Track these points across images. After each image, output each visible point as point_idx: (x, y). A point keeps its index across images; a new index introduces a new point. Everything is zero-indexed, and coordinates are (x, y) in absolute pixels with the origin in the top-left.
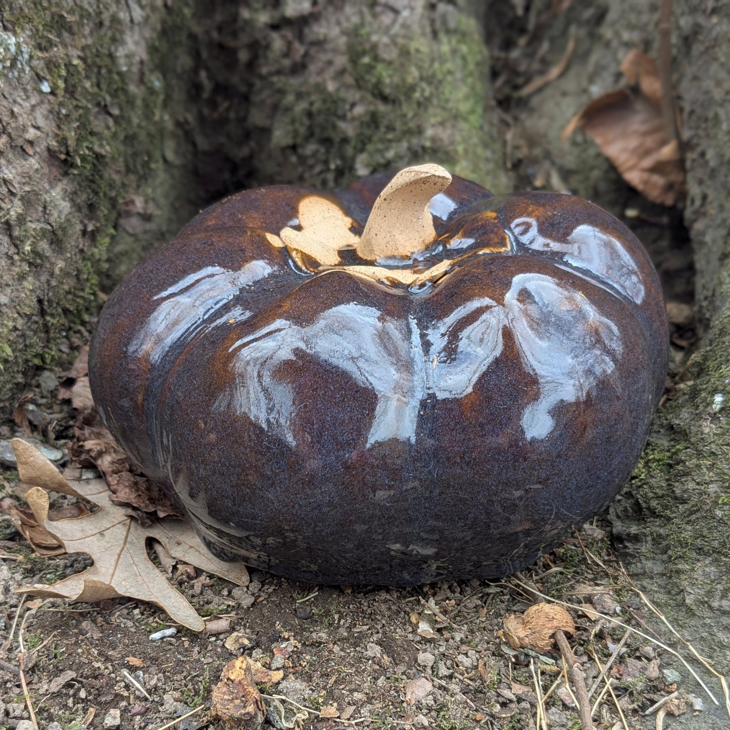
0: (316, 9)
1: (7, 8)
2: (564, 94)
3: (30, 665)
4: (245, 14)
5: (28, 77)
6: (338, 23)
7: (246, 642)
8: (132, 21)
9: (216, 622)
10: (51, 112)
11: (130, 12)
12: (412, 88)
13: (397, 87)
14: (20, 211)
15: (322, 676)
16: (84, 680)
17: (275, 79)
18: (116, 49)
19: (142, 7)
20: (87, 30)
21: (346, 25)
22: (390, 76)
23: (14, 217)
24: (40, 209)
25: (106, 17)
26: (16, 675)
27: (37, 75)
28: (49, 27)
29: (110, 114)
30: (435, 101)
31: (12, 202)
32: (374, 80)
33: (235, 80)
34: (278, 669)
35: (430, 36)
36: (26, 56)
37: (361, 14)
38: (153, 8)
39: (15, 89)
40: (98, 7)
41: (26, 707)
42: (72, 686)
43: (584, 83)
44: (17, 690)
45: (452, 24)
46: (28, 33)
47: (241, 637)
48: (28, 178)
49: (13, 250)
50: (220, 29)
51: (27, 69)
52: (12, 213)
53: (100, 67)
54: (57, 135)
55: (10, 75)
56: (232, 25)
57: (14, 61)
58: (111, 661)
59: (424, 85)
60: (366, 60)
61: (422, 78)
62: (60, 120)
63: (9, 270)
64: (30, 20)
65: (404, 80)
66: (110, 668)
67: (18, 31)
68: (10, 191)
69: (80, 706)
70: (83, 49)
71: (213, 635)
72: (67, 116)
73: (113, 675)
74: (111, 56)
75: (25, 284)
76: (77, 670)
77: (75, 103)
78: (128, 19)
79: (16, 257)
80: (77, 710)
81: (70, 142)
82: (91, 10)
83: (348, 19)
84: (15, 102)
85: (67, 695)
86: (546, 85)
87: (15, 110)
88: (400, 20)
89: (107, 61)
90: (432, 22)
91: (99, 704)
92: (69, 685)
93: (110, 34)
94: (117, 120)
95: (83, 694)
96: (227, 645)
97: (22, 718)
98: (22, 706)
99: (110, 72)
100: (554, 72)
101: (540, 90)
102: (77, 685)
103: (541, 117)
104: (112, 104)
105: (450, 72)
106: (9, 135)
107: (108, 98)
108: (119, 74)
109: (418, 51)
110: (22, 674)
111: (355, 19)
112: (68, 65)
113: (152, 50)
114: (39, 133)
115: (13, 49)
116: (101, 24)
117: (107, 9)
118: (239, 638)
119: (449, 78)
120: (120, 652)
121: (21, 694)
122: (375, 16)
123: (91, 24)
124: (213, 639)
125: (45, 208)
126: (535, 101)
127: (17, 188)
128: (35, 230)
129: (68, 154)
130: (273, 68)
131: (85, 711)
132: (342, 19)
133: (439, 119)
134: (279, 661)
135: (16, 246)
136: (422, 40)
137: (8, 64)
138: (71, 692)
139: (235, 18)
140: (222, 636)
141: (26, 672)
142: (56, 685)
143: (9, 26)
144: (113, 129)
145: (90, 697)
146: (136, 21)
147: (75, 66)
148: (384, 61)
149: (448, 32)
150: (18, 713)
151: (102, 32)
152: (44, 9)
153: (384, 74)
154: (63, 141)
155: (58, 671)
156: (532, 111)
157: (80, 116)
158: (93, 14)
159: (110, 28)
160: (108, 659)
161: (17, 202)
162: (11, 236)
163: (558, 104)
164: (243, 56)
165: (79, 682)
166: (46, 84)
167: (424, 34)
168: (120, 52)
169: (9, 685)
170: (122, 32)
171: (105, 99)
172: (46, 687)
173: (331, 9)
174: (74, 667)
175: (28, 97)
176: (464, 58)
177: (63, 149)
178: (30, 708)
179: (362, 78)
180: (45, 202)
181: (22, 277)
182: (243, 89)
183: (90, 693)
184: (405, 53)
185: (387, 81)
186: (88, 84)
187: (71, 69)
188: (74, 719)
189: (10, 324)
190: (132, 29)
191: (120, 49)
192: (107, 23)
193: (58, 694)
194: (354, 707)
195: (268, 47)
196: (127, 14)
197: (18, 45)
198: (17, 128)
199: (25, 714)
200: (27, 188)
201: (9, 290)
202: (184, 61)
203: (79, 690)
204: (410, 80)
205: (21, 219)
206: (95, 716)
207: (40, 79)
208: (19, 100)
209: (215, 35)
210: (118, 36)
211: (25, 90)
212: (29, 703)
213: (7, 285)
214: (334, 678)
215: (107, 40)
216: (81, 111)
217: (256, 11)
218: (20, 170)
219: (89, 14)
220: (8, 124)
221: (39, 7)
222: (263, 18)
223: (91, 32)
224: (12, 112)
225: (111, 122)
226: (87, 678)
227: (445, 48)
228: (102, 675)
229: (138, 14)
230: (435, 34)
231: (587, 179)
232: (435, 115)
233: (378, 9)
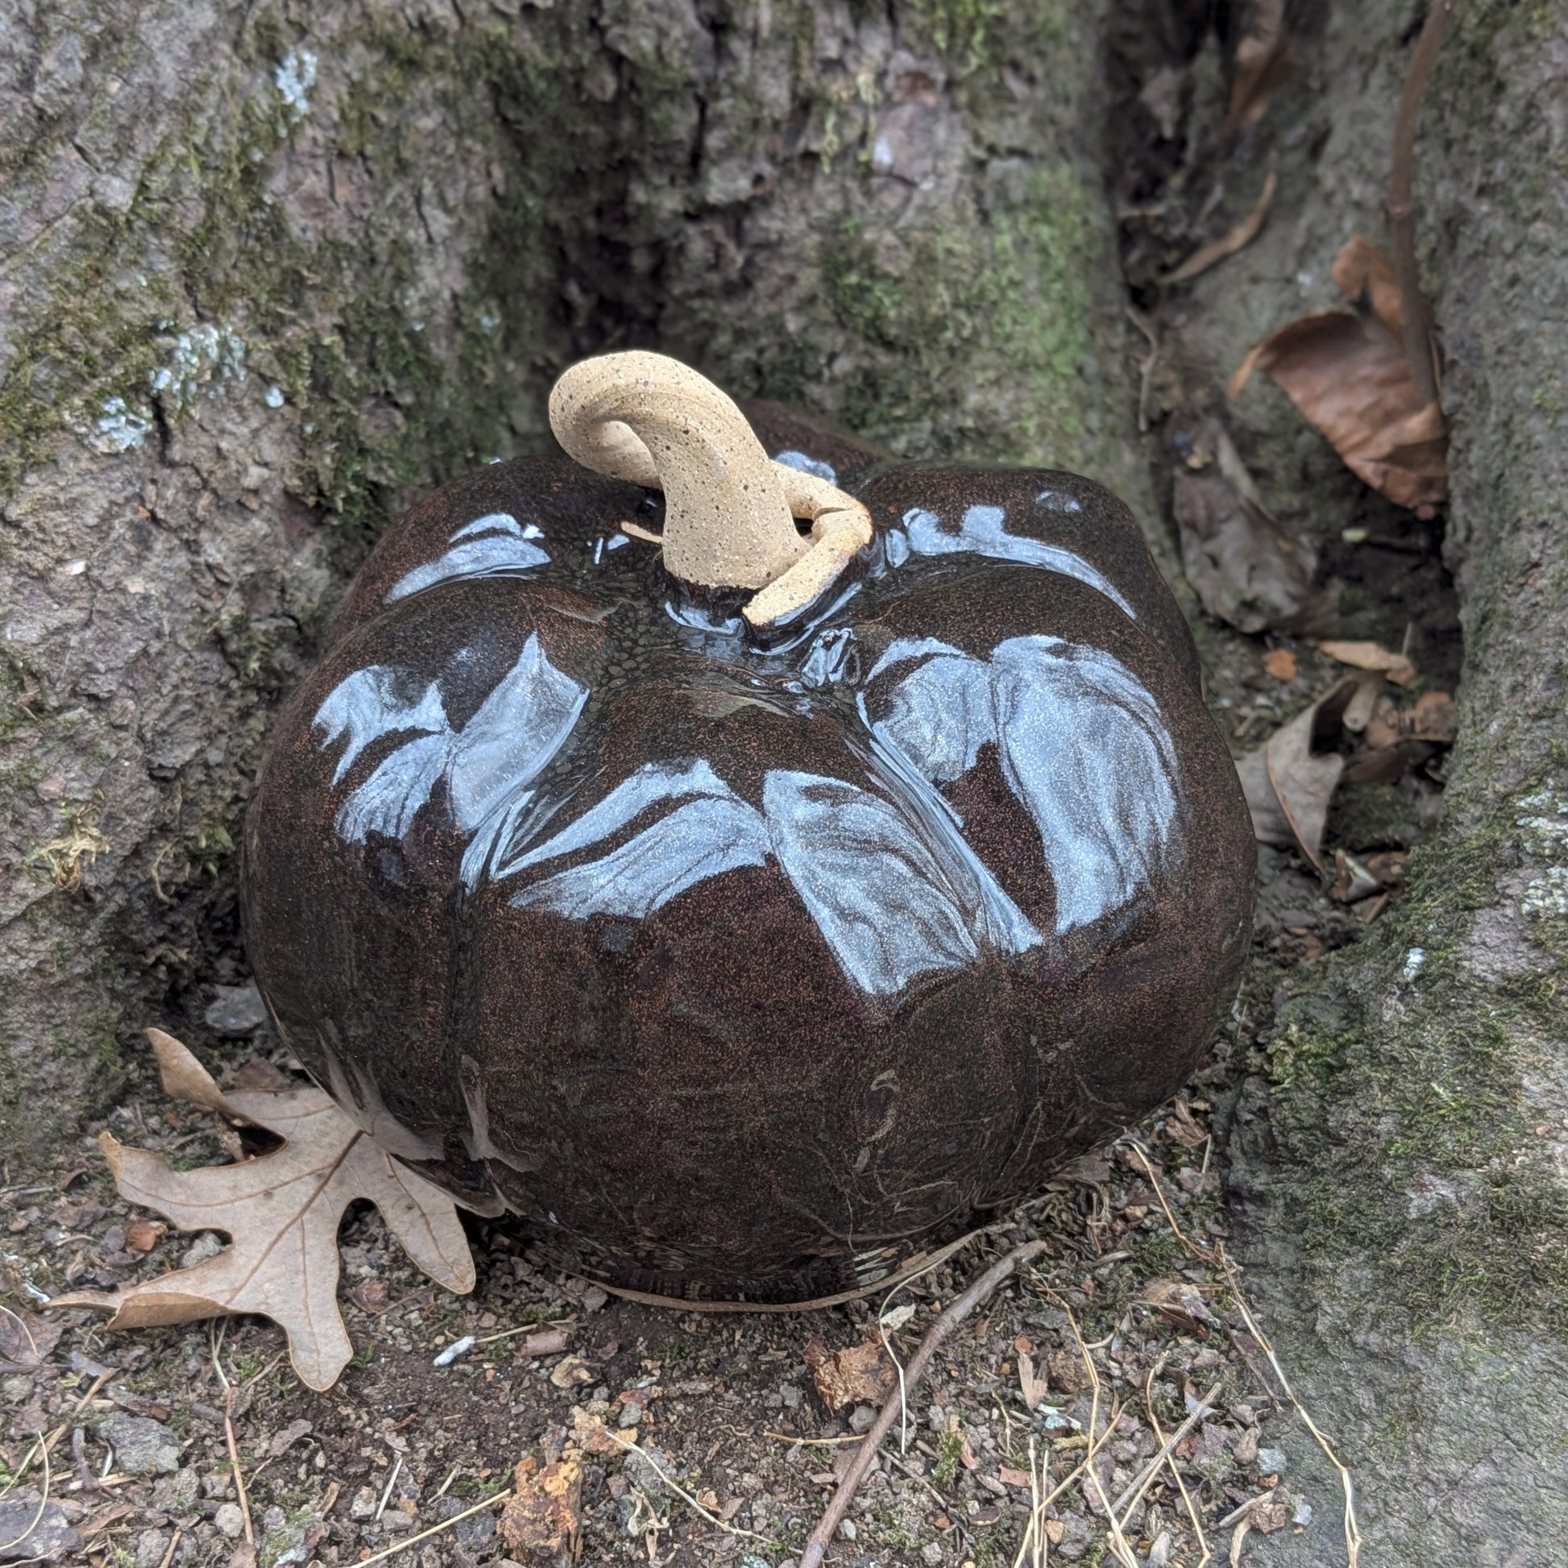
0: (760, 191)
1: (203, 286)
2: (1255, 280)
3: (241, 1411)
4: (639, 194)
5: (243, 386)
6: (804, 210)
7: (585, 1375)
8: (430, 239)
9: (542, 1336)
10: (289, 430)
11: (426, 226)
12: (940, 325)
13: (911, 323)
14: (236, 611)
15: (700, 1440)
16: (324, 1437)
17: (696, 304)
18: (404, 297)
19: (448, 211)
20: (348, 277)
21: (816, 213)
22: (898, 305)
23: (227, 624)
24: (275, 594)
25: (382, 246)
26: (219, 1426)
27: (262, 376)
28: (276, 294)
29: (397, 405)
30: (985, 341)
31: (223, 596)
32: (868, 313)
33: (631, 294)
34: (630, 1427)
35: (974, 222)
36: (239, 354)
37: (845, 192)
38: (470, 205)
39: (223, 410)
40: (367, 234)
41: (233, 1480)
42: (306, 1445)
43: (1290, 265)
44: (220, 1451)
45: (1017, 195)
46: (241, 313)
47: (576, 1367)
48: (249, 552)
49: (228, 672)
50: (599, 213)
51: (242, 373)
52: (224, 617)
53: (374, 336)
54: (299, 468)
55: (212, 395)
56: (616, 208)
57: (217, 371)
58: (368, 1405)
59: (962, 315)
60: (853, 278)
61: (956, 305)
62: (305, 443)
63: (224, 706)
64: (244, 291)
65: (922, 311)
66: (366, 1418)
67: (223, 319)
68: (218, 580)
69: (317, 1478)
70: (342, 311)
71: (534, 1358)
72: (317, 434)
73: (368, 1430)
74: (396, 312)
75: (252, 722)
76: (313, 1420)
77: (328, 409)
78: (423, 239)
79: (234, 685)
80: (312, 1486)
81: (322, 478)
82: (354, 242)
83: (821, 205)
84: (222, 431)
85: (297, 1458)
86: (1224, 258)
87: (224, 445)
88: (917, 200)
89: (387, 321)
90: (979, 196)
91: (346, 1477)
92: (300, 1444)
93: (390, 272)
94: (409, 413)
95: (320, 1461)
96: (555, 1380)
97: (225, 1500)
98: (227, 1478)
99: (392, 337)
100: (1239, 235)
101: (1213, 267)
102: (313, 1445)
103: (1211, 322)
104: (400, 390)
105: (1013, 283)
106: (214, 492)
107: (392, 381)
108: (411, 335)
109: (950, 252)
110: (228, 1424)
111: (834, 204)
112: (315, 347)
113: (473, 268)
114: (265, 472)
115: (214, 353)
116: (373, 261)
117: (384, 234)
118: (574, 1367)
119: (1012, 294)
120: (381, 1390)
121: (225, 1459)
122: (868, 194)
123: (356, 265)
124: (536, 1365)
125: (283, 591)
126: (1202, 290)
127: (231, 573)
128: (266, 633)
129: (320, 493)
130: (692, 287)
131: (324, 1486)
132: (810, 204)
133: (991, 374)
134: (633, 1413)
135: (234, 666)
136: (958, 232)
137: (208, 376)
138: (305, 1455)
139: (623, 197)
140: (548, 1362)
141: (235, 1421)
142: (280, 1443)
143: (208, 313)
144: (403, 430)
145: (332, 1467)
146: (438, 240)
147: (328, 348)
148: (886, 276)
149: (1010, 208)
150: (219, 1491)
151: (377, 271)
152: (269, 266)
153: (887, 301)
154: (311, 477)
155: (284, 1421)
156: (1196, 308)
157: (339, 430)
158: (359, 250)
159: (390, 263)
160: (363, 1402)
161: (233, 596)
162: (224, 652)
163: (1244, 300)
164: (641, 261)
165: (317, 1440)
166: (276, 392)
167: (962, 221)
168: (411, 300)
169: (208, 1442)
170: (414, 262)
171: (385, 383)
172: (265, 1445)
173: (789, 185)
174: (310, 1414)
175: (245, 419)
176: (1043, 250)
177: (312, 489)
178: (239, 1482)
179: (847, 310)
180: (283, 580)
181: (245, 714)
182: (647, 311)
183: (330, 1460)
184: (926, 259)
185: (893, 314)
186: (351, 373)
187: (321, 354)
188: (306, 1502)
189: (228, 794)
190: (431, 253)
191: (411, 292)
192: (384, 258)
193: (285, 1458)
194: (740, 1501)
195: (681, 249)
196: (422, 231)
197: (223, 344)
198: (226, 479)
199: (231, 1494)
200: (249, 569)
201: (223, 740)
202: (538, 267)
203: (315, 1452)
204: (934, 310)
205: (240, 625)
206: (339, 1497)
207: (267, 381)
208: (229, 426)
209: (591, 224)
210: (406, 269)
211: (240, 409)
212: (237, 1474)
213: (221, 732)
214: (717, 1447)
215: (386, 284)
216: (340, 421)
217: (657, 189)
218: (235, 542)
219: (352, 249)
220: (211, 473)
221: (260, 264)
222: (671, 202)
223: (357, 276)
224: (218, 450)
225: (398, 417)
226: (328, 1433)
227: (1006, 240)
228: (351, 1429)
229: (440, 223)
230: (984, 216)
231: (1290, 449)
232: (984, 368)
233: (876, 182)
